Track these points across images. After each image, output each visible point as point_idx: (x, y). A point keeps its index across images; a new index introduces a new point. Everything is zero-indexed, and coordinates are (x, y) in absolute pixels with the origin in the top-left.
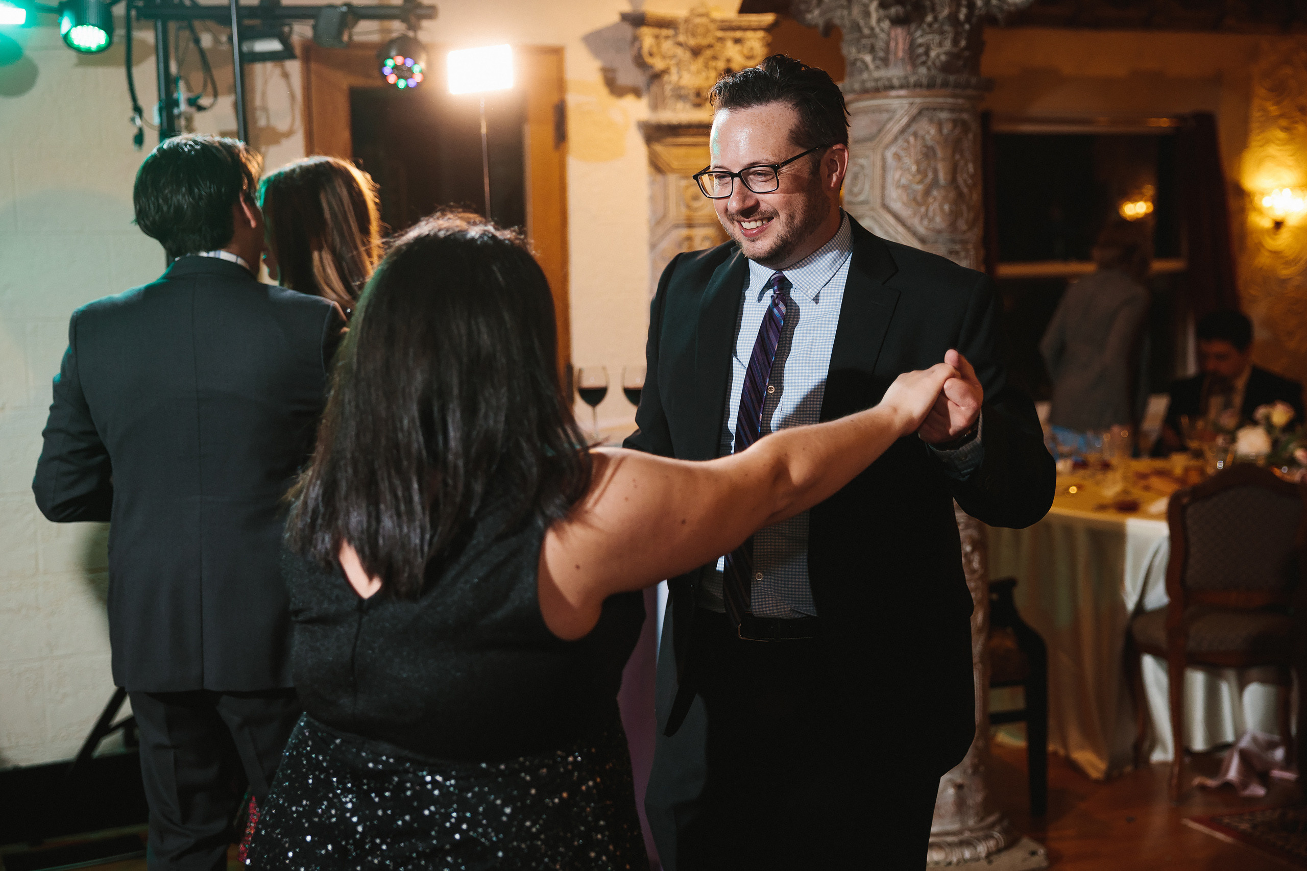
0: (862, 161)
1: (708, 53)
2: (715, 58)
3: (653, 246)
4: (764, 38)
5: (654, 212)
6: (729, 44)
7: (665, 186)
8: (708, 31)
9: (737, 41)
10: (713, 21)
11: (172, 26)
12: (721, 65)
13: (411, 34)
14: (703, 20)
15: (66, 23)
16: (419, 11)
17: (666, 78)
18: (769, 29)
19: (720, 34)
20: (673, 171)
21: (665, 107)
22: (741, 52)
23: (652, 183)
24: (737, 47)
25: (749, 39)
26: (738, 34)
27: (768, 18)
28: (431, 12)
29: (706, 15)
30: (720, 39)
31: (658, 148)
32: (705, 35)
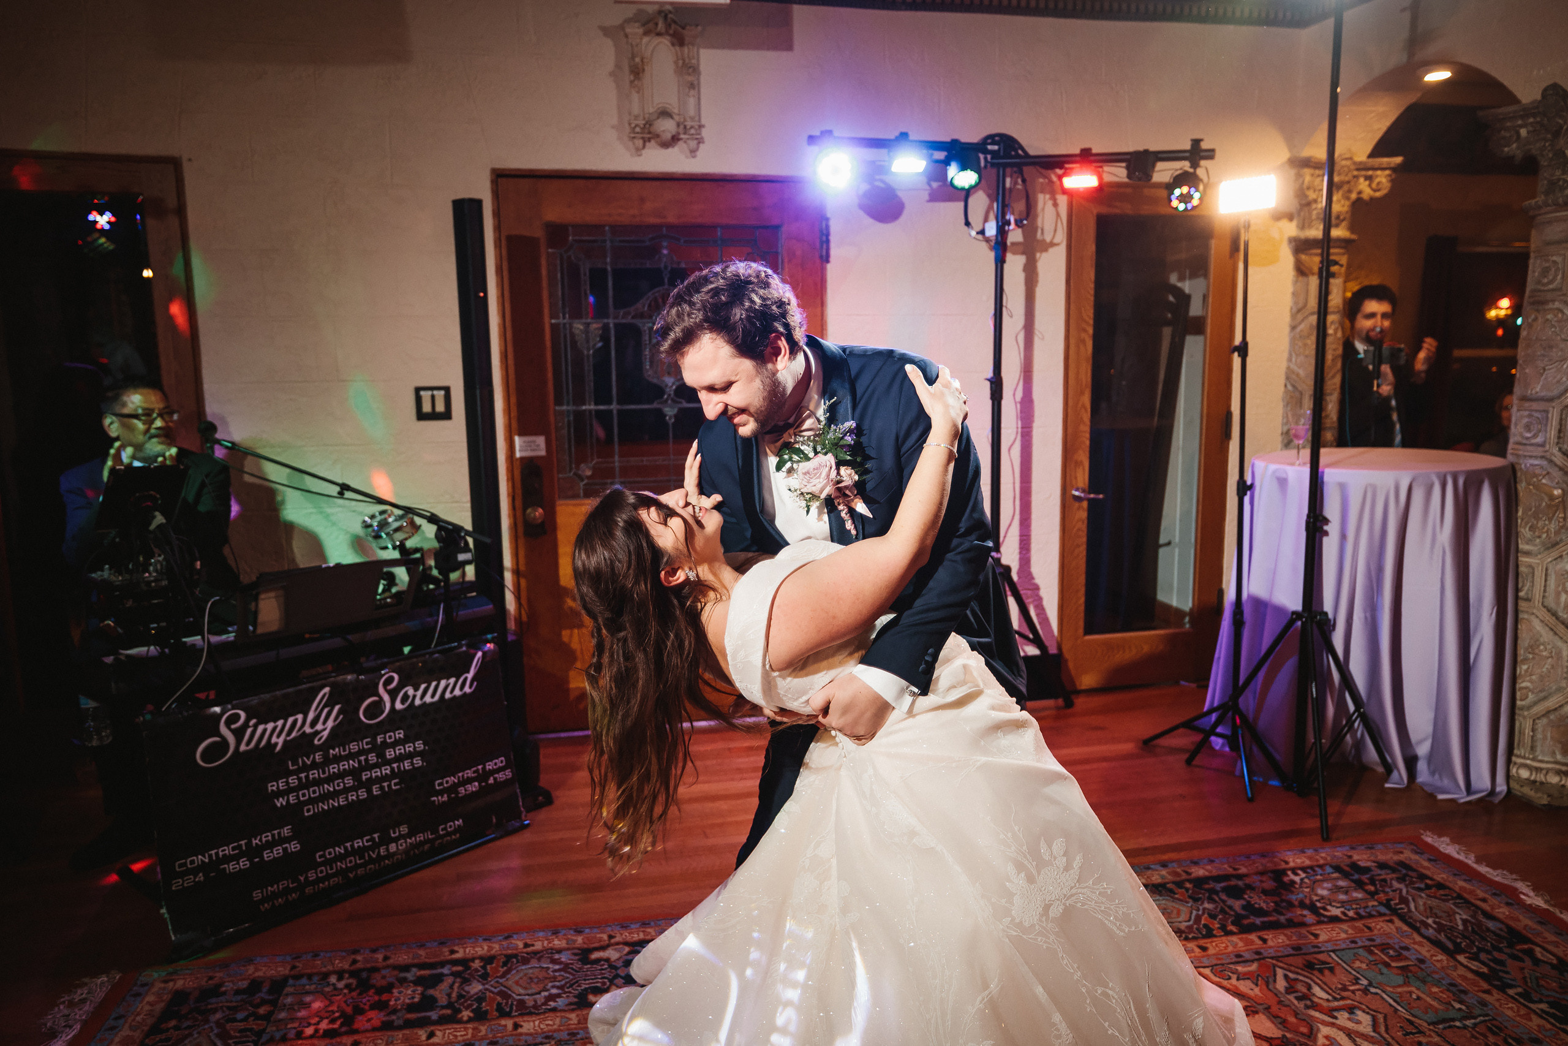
0: (1554, 258)
1: (1346, 187)
2: (1350, 191)
3: (1293, 328)
4: (1390, 175)
5: (1296, 303)
6: (1362, 180)
7: (1308, 284)
8: (1350, 171)
9: (1369, 178)
10: (1355, 163)
11: (1008, 170)
12: (1354, 196)
13: (1191, 170)
14: (1348, 163)
15: (953, 171)
16: (1202, 154)
17: (1314, 206)
18: (1395, 169)
19: (1356, 173)
20: (1313, 274)
21: (1310, 227)
22: (1370, 185)
23: (1295, 283)
24: (1367, 183)
25: (1377, 176)
26: (1370, 173)
27: (1398, 160)
28: (1210, 154)
29: (1351, 159)
30: (1355, 177)
31: (1303, 257)
32: (1347, 175)
